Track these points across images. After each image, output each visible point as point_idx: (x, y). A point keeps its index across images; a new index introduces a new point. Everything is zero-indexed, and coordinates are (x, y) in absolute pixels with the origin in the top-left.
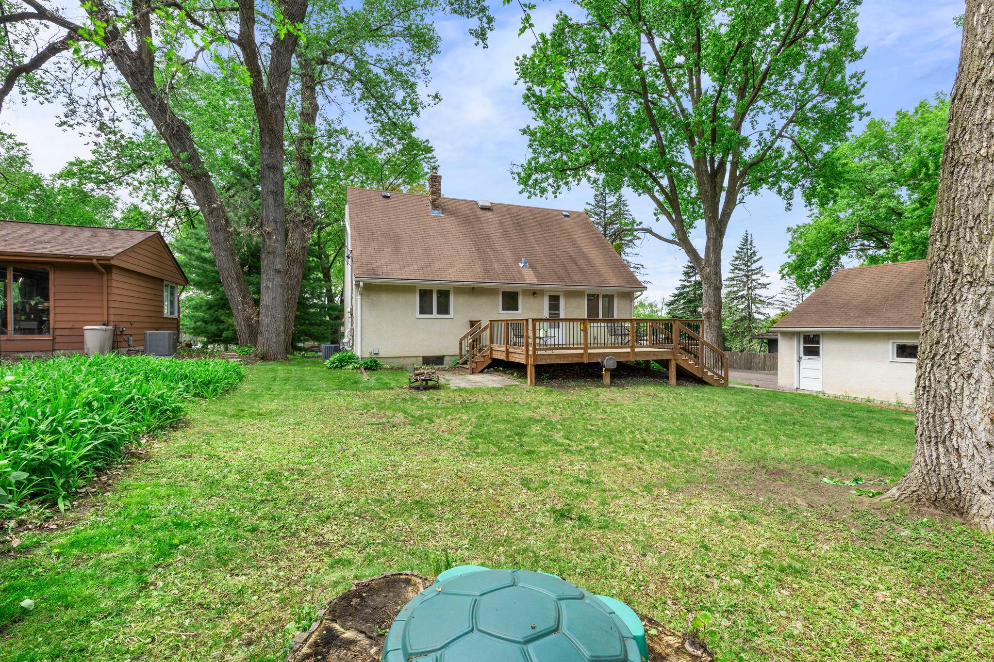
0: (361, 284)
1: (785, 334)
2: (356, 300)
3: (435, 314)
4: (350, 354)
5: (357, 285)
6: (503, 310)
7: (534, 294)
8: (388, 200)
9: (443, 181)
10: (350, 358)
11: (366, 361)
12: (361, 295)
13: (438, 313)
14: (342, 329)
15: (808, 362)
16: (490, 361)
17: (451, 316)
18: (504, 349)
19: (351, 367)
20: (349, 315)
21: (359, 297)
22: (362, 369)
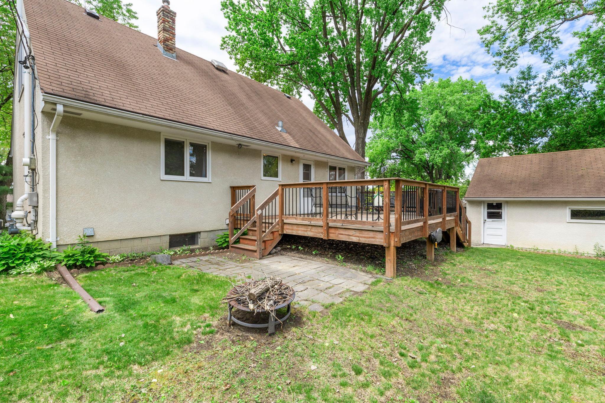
0: (60, 108)
1: (472, 203)
2: (45, 141)
3: (187, 177)
4: (29, 240)
5: (49, 115)
6: (265, 175)
7: (292, 161)
8: (96, 20)
9: (177, 19)
10: (29, 249)
11: (69, 251)
12: (58, 134)
13: (192, 175)
14: (9, 198)
15: (492, 223)
16: (279, 239)
17: (209, 178)
18: (321, 223)
19: (34, 267)
20: (26, 170)
21: (52, 137)
22: (63, 269)
